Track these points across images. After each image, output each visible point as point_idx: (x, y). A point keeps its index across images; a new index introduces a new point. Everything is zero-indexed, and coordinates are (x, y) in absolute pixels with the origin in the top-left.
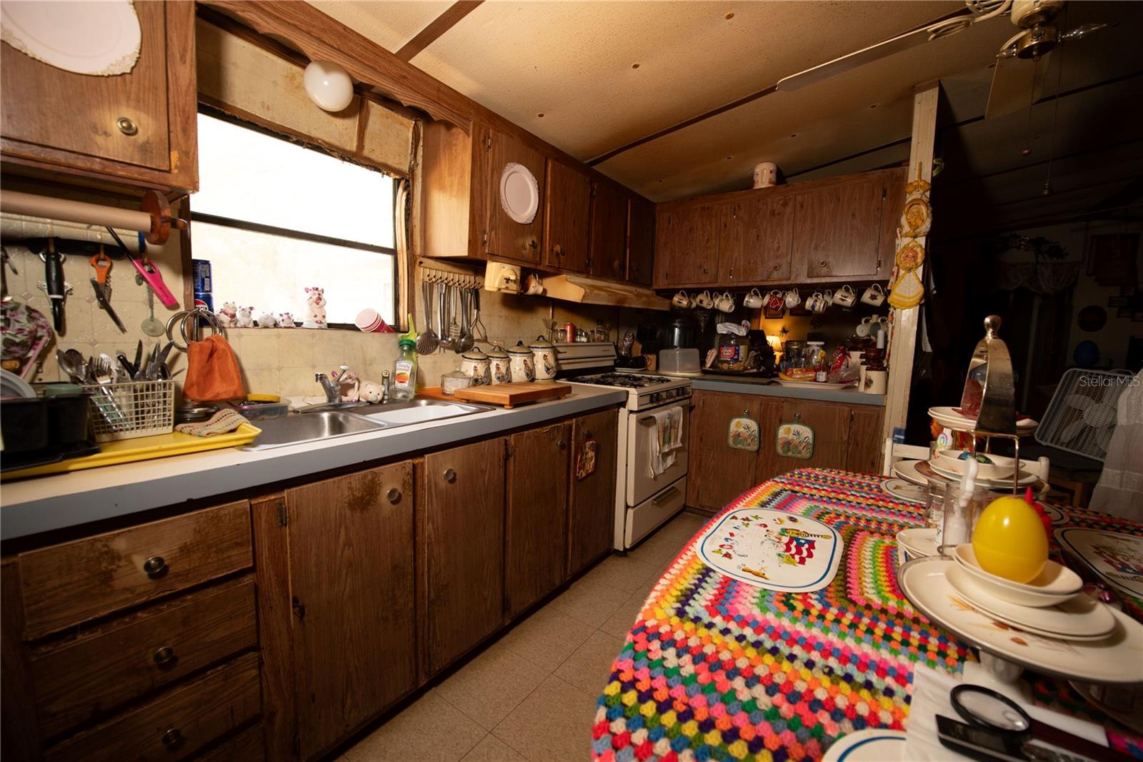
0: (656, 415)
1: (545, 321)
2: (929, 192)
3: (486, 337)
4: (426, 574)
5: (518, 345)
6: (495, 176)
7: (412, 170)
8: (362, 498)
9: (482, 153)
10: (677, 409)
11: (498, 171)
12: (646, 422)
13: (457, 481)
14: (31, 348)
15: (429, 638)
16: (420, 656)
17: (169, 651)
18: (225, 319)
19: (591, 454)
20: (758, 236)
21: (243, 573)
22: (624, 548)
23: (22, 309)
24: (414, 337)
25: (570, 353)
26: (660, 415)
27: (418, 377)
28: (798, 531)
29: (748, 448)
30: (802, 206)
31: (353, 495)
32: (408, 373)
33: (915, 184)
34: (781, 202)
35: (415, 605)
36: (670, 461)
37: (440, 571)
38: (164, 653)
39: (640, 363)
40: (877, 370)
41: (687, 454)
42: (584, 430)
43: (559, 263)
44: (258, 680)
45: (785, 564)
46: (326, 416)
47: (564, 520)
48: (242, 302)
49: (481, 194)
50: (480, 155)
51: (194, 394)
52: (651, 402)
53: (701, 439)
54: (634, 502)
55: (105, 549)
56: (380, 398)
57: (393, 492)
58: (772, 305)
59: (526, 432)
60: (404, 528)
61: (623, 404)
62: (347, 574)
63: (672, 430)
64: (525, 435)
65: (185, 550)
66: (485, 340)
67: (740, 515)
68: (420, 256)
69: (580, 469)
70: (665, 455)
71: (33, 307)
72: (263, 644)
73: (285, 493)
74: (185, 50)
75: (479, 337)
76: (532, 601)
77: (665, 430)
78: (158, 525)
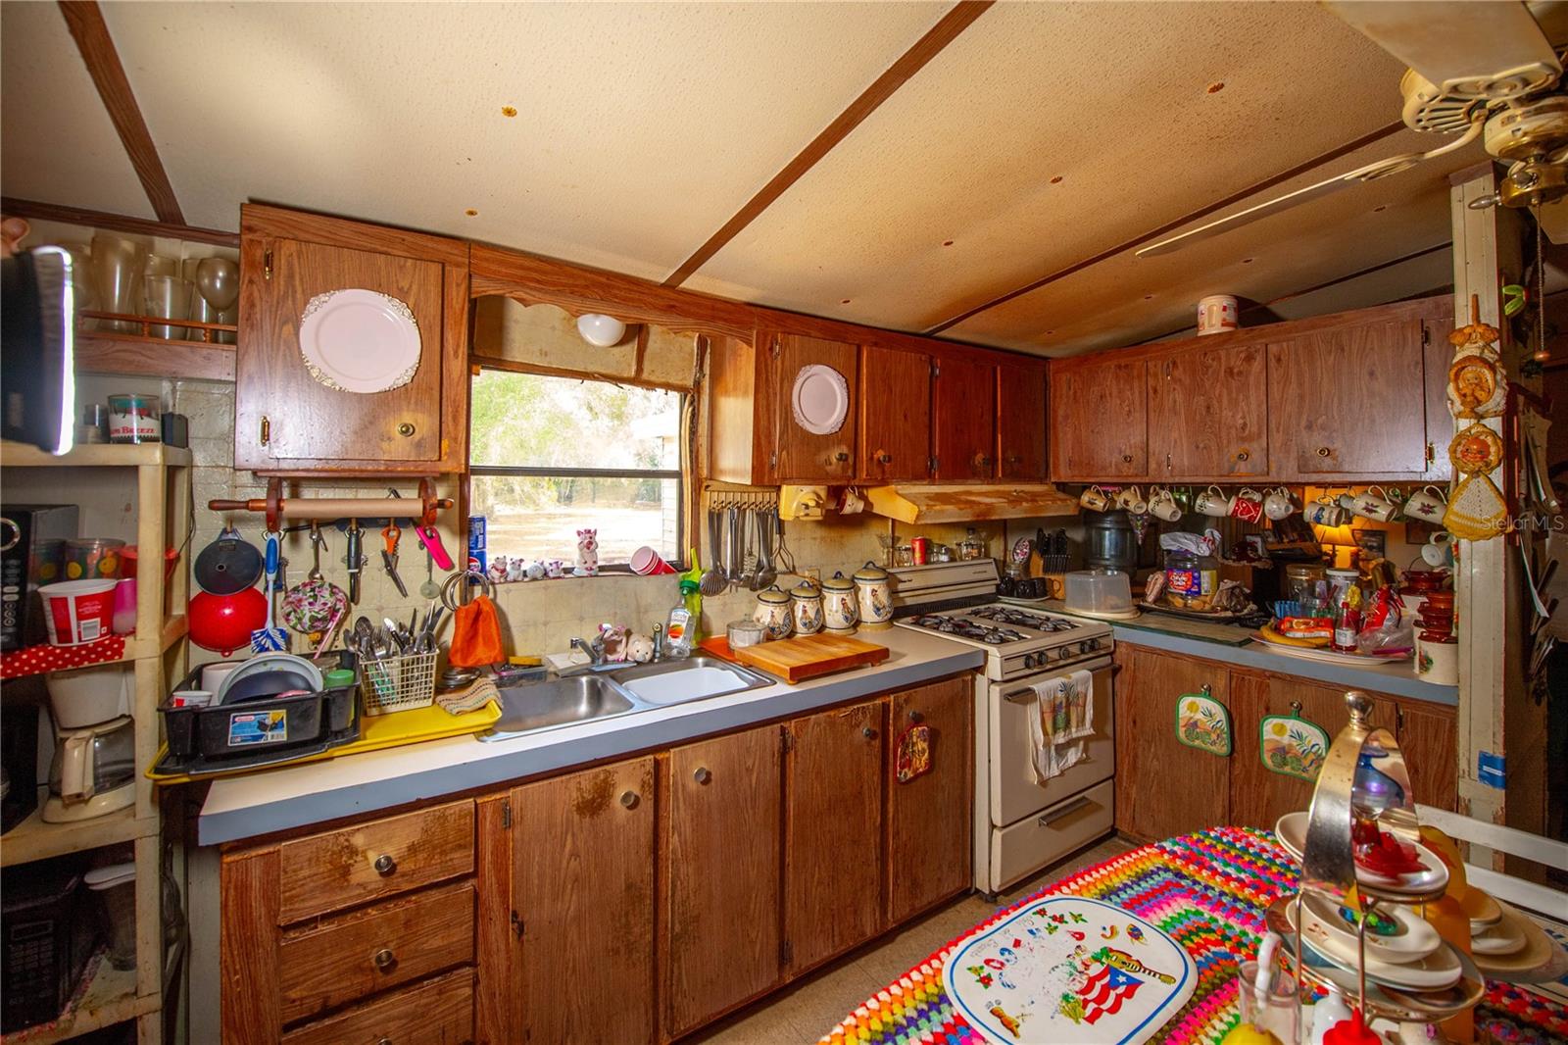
0: (1034, 687)
1: (881, 538)
2: (1498, 343)
3: (794, 567)
4: (670, 901)
5: (835, 577)
6: (786, 384)
7: (698, 384)
8: (593, 800)
9: (769, 362)
10: (1080, 676)
11: (789, 378)
12: (1018, 697)
13: (713, 783)
14: (331, 620)
15: (672, 985)
16: (662, 1008)
17: (389, 954)
18: (496, 574)
19: (922, 745)
20: (1208, 408)
21: (465, 877)
22: (991, 890)
23: (326, 586)
24: (696, 576)
25: (918, 581)
26: (1046, 686)
27: (701, 625)
28: (1129, 956)
29: (1213, 748)
30: (1279, 360)
31: (583, 797)
32: (684, 625)
33: (1467, 331)
34: (1243, 356)
35: (655, 939)
36: (1073, 756)
37: (688, 897)
38: (384, 956)
39: (1038, 590)
40: (1439, 641)
41: (1111, 742)
42: (908, 712)
43: (883, 472)
44: (471, 1001)
45: (1062, 1015)
46: (584, 679)
47: (878, 840)
48: (512, 555)
49: (768, 410)
50: (766, 366)
51: (457, 660)
52: (1027, 666)
53: (1134, 722)
54: (1003, 820)
55: (346, 844)
56: (648, 657)
57: (627, 795)
58: (1241, 514)
59: (813, 717)
60: (642, 839)
61: (980, 670)
62: (572, 889)
63: (1073, 709)
64: (812, 722)
65: (413, 849)
66: (793, 571)
67: (1053, 909)
68: (706, 479)
69: (902, 767)
70: (1062, 750)
71: (335, 584)
72: (480, 959)
73: (511, 792)
74: (458, 346)
75: (784, 569)
76: (825, 954)
77: (1055, 709)
78: (390, 822)
